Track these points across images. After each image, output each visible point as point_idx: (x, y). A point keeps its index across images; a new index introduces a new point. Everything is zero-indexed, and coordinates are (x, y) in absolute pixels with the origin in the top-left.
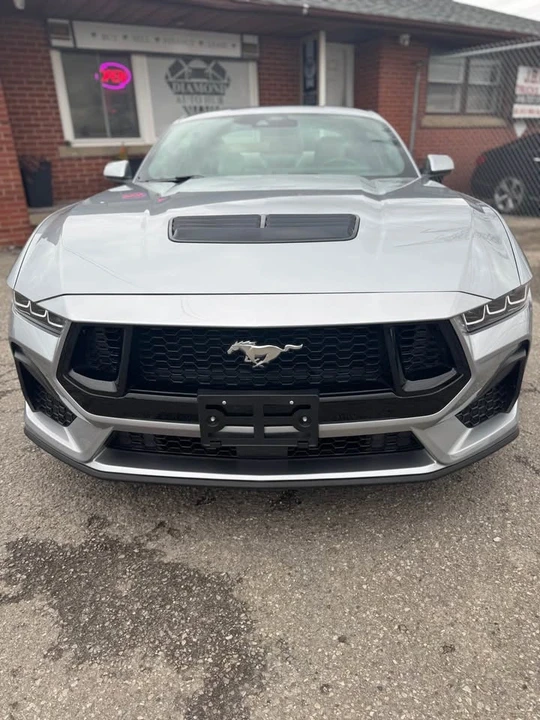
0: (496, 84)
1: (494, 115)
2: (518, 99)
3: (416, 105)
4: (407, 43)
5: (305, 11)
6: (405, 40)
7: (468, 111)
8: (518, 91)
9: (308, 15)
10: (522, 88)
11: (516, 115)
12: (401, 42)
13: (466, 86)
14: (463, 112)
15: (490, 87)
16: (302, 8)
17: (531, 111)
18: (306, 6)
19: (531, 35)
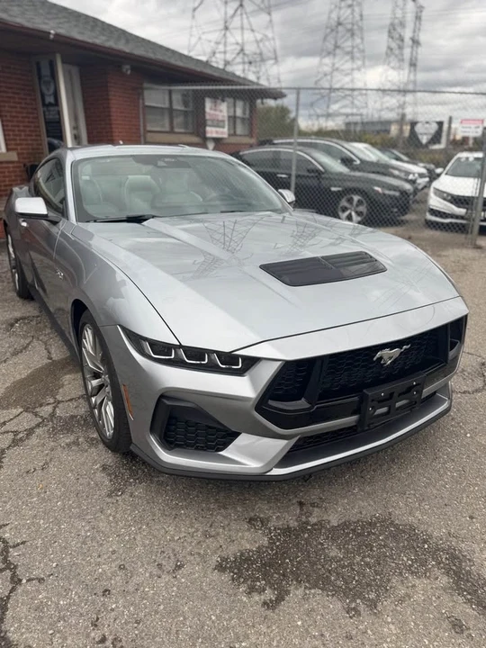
0: (190, 109)
1: (192, 134)
2: (209, 123)
3: (142, 125)
4: (129, 72)
5: (52, 37)
6: (127, 69)
7: (176, 130)
8: (207, 117)
9: (53, 41)
10: (209, 114)
11: (209, 135)
12: (124, 70)
13: (171, 110)
14: (172, 131)
15: (186, 111)
16: (50, 33)
17: (217, 132)
18: (52, 32)
19: (231, 81)
